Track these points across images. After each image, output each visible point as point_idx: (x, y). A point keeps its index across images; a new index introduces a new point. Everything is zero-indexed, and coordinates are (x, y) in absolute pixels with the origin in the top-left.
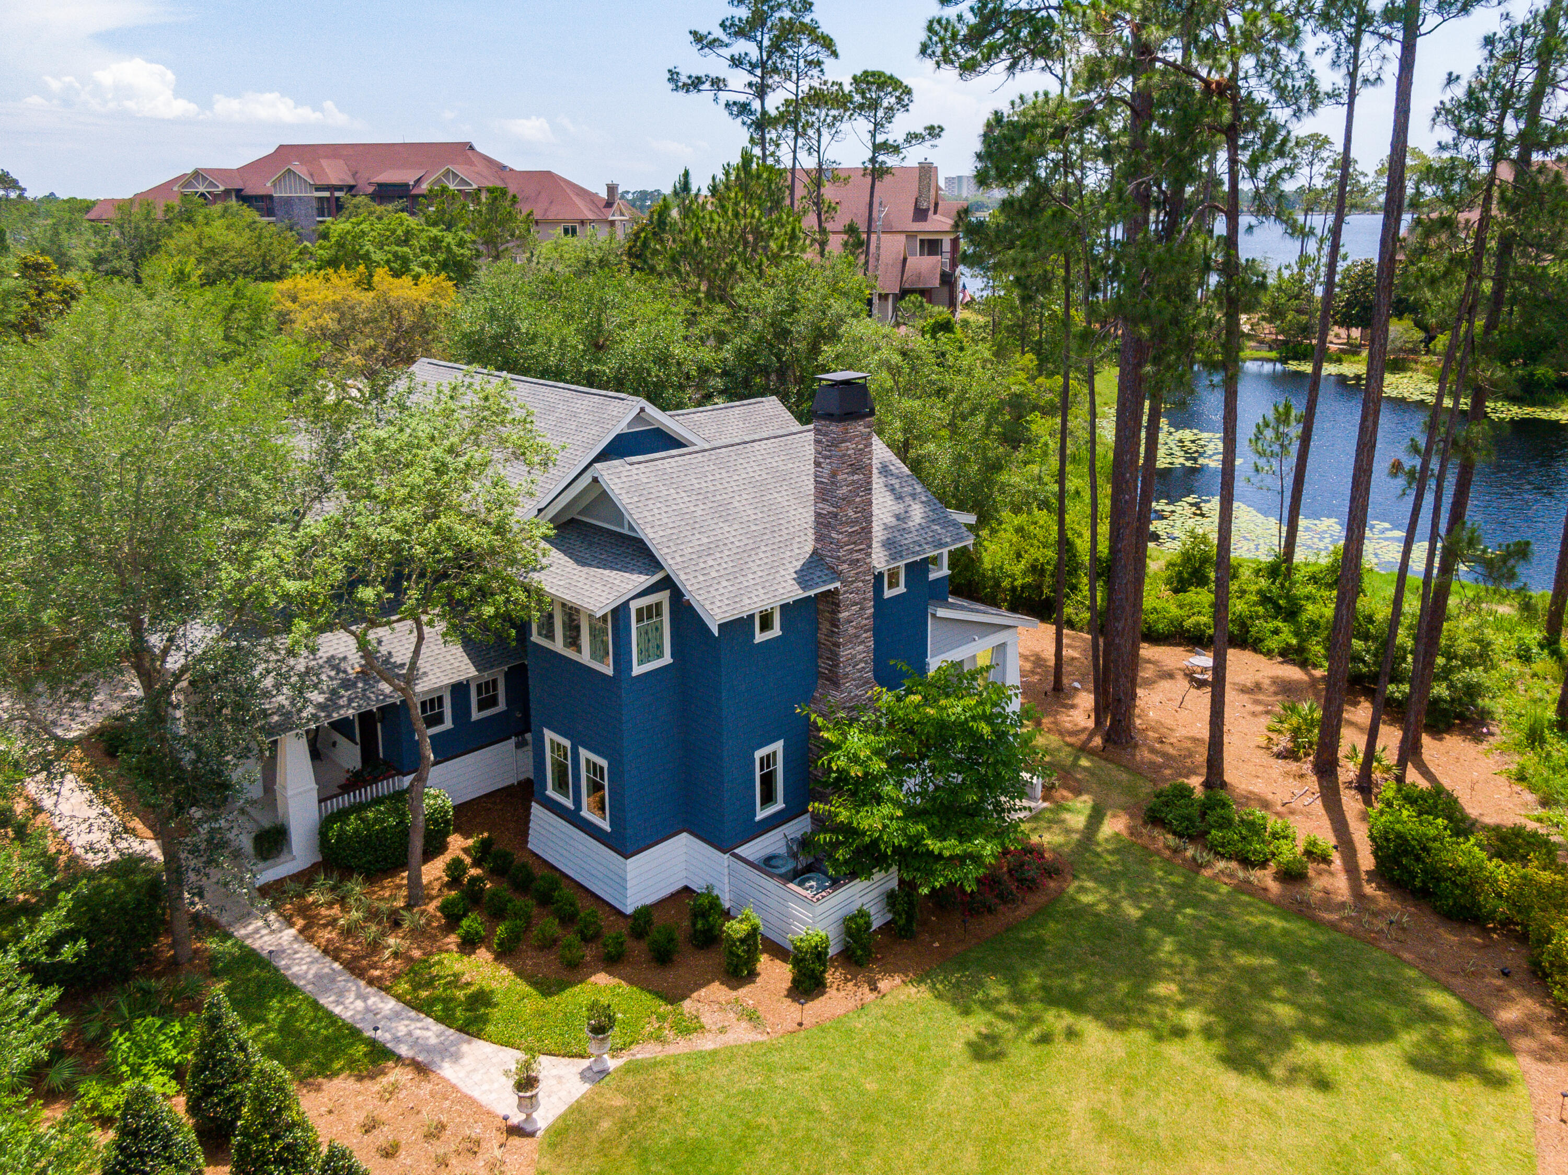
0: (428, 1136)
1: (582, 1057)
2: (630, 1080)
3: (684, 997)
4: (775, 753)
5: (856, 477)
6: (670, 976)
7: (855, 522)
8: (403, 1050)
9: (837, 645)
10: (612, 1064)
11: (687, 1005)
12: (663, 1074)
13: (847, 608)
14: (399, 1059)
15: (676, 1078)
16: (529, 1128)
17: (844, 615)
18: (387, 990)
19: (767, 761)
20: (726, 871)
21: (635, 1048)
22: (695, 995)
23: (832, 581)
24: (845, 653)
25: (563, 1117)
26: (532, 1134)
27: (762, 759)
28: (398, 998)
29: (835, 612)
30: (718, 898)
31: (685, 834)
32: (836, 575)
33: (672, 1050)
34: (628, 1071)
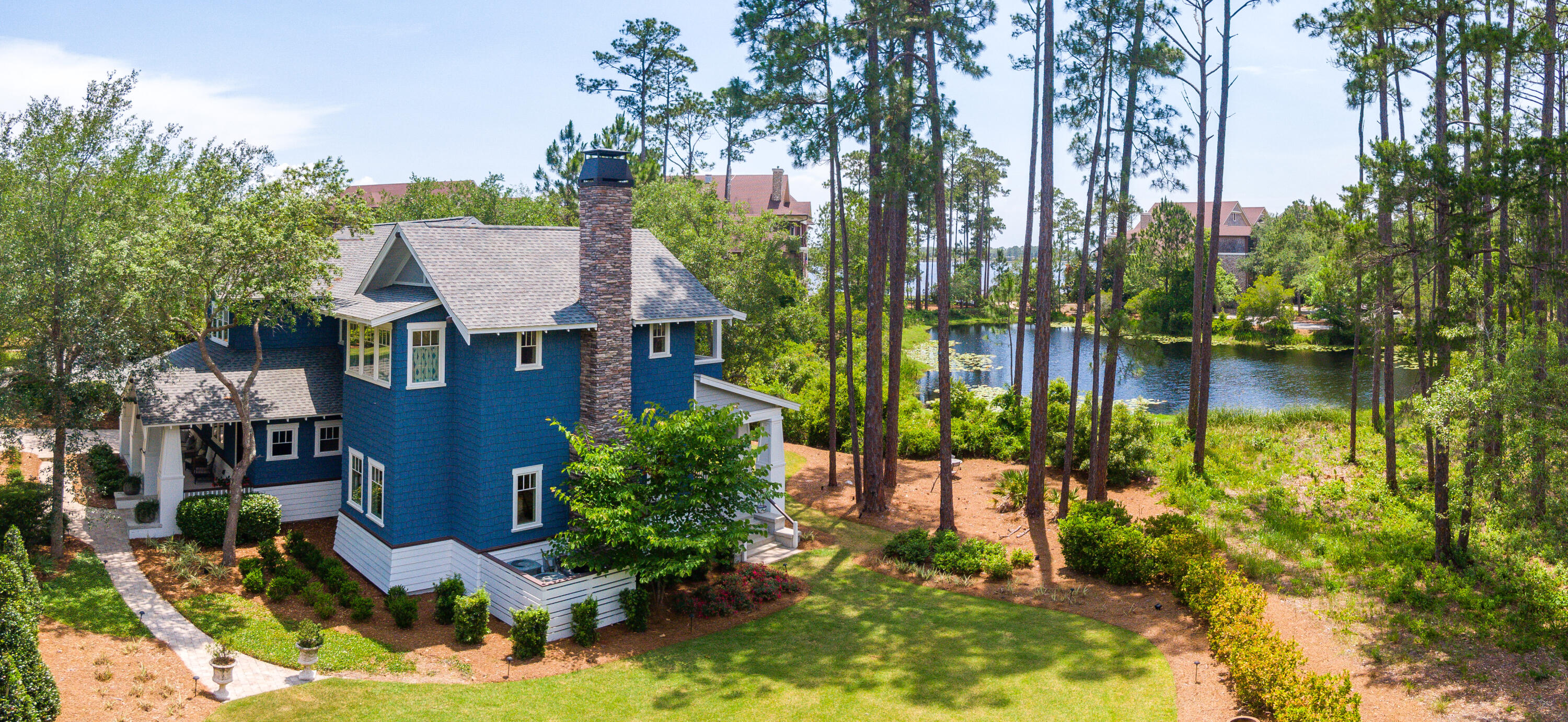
0: (138, 679)
1: (295, 669)
2: (327, 689)
3: (407, 650)
4: (533, 476)
5: (614, 236)
6: (405, 636)
7: (614, 275)
8: (159, 635)
9: (594, 383)
10: (316, 676)
11: (410, 656)
12: (360, 691)
13: (604, 351)
14: (151, 638)
15: (369, 695)
16: (219, 696)
17: (600, 356)
18: (172, 603)
19: (526, 481)
20: (478, 569)
21: (344, 672)
22: (419, 650)
23: (589, 322)
24: (601, 392)
25: (255, 697)
26: (221, 701)
27: (520, 478)
28: (177, 608)
29: (593, 353)
30: (462, 584)
31: (451, 541)
32: (594, 318)
33: (377, 678)
34: (329, 684)
